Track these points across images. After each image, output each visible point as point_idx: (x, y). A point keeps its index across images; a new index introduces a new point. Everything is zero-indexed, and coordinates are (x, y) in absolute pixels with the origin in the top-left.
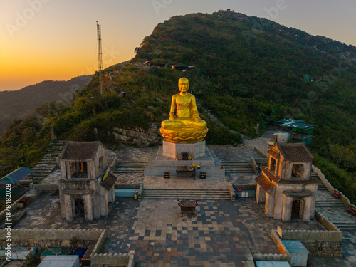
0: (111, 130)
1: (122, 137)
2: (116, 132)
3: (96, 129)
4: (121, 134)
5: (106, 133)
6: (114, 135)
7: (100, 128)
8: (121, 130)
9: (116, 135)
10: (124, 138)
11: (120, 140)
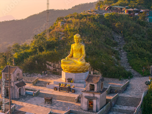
0: (45, 63)
1: (50, 67)
2: (48, 64)
3: (36, 61)
4: (50, 65)
5: (42, 64)
6: (46, 66)
7: (38, 61)
8: (50, 63)
9: (47, 66)
10: (51, 68)
11: (49, 69)
